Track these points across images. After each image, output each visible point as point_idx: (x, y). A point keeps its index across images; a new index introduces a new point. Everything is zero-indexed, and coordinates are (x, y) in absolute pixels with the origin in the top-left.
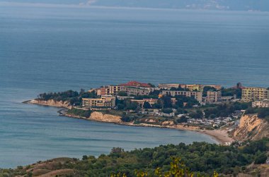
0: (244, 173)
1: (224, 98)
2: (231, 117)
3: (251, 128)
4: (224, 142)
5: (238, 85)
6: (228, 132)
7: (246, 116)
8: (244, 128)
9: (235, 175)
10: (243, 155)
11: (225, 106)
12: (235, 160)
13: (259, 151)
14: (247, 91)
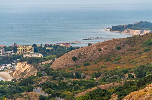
0: (20, 97)
1: (7, 52)
2: (11, 64)
3: (23, 70)
4: (7, 79)
5: (15, 44)
6: (10, 73)
7: (20, 63)
8: (19, 70)
9: (15, 99)
10: (20, 87)
11: (7, 57)
12: (14, 90)
13: (29, 84)
14: (20, 47)
